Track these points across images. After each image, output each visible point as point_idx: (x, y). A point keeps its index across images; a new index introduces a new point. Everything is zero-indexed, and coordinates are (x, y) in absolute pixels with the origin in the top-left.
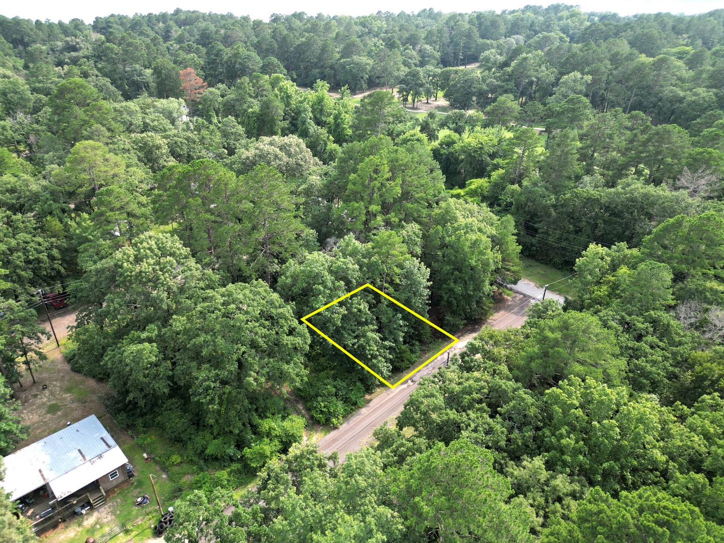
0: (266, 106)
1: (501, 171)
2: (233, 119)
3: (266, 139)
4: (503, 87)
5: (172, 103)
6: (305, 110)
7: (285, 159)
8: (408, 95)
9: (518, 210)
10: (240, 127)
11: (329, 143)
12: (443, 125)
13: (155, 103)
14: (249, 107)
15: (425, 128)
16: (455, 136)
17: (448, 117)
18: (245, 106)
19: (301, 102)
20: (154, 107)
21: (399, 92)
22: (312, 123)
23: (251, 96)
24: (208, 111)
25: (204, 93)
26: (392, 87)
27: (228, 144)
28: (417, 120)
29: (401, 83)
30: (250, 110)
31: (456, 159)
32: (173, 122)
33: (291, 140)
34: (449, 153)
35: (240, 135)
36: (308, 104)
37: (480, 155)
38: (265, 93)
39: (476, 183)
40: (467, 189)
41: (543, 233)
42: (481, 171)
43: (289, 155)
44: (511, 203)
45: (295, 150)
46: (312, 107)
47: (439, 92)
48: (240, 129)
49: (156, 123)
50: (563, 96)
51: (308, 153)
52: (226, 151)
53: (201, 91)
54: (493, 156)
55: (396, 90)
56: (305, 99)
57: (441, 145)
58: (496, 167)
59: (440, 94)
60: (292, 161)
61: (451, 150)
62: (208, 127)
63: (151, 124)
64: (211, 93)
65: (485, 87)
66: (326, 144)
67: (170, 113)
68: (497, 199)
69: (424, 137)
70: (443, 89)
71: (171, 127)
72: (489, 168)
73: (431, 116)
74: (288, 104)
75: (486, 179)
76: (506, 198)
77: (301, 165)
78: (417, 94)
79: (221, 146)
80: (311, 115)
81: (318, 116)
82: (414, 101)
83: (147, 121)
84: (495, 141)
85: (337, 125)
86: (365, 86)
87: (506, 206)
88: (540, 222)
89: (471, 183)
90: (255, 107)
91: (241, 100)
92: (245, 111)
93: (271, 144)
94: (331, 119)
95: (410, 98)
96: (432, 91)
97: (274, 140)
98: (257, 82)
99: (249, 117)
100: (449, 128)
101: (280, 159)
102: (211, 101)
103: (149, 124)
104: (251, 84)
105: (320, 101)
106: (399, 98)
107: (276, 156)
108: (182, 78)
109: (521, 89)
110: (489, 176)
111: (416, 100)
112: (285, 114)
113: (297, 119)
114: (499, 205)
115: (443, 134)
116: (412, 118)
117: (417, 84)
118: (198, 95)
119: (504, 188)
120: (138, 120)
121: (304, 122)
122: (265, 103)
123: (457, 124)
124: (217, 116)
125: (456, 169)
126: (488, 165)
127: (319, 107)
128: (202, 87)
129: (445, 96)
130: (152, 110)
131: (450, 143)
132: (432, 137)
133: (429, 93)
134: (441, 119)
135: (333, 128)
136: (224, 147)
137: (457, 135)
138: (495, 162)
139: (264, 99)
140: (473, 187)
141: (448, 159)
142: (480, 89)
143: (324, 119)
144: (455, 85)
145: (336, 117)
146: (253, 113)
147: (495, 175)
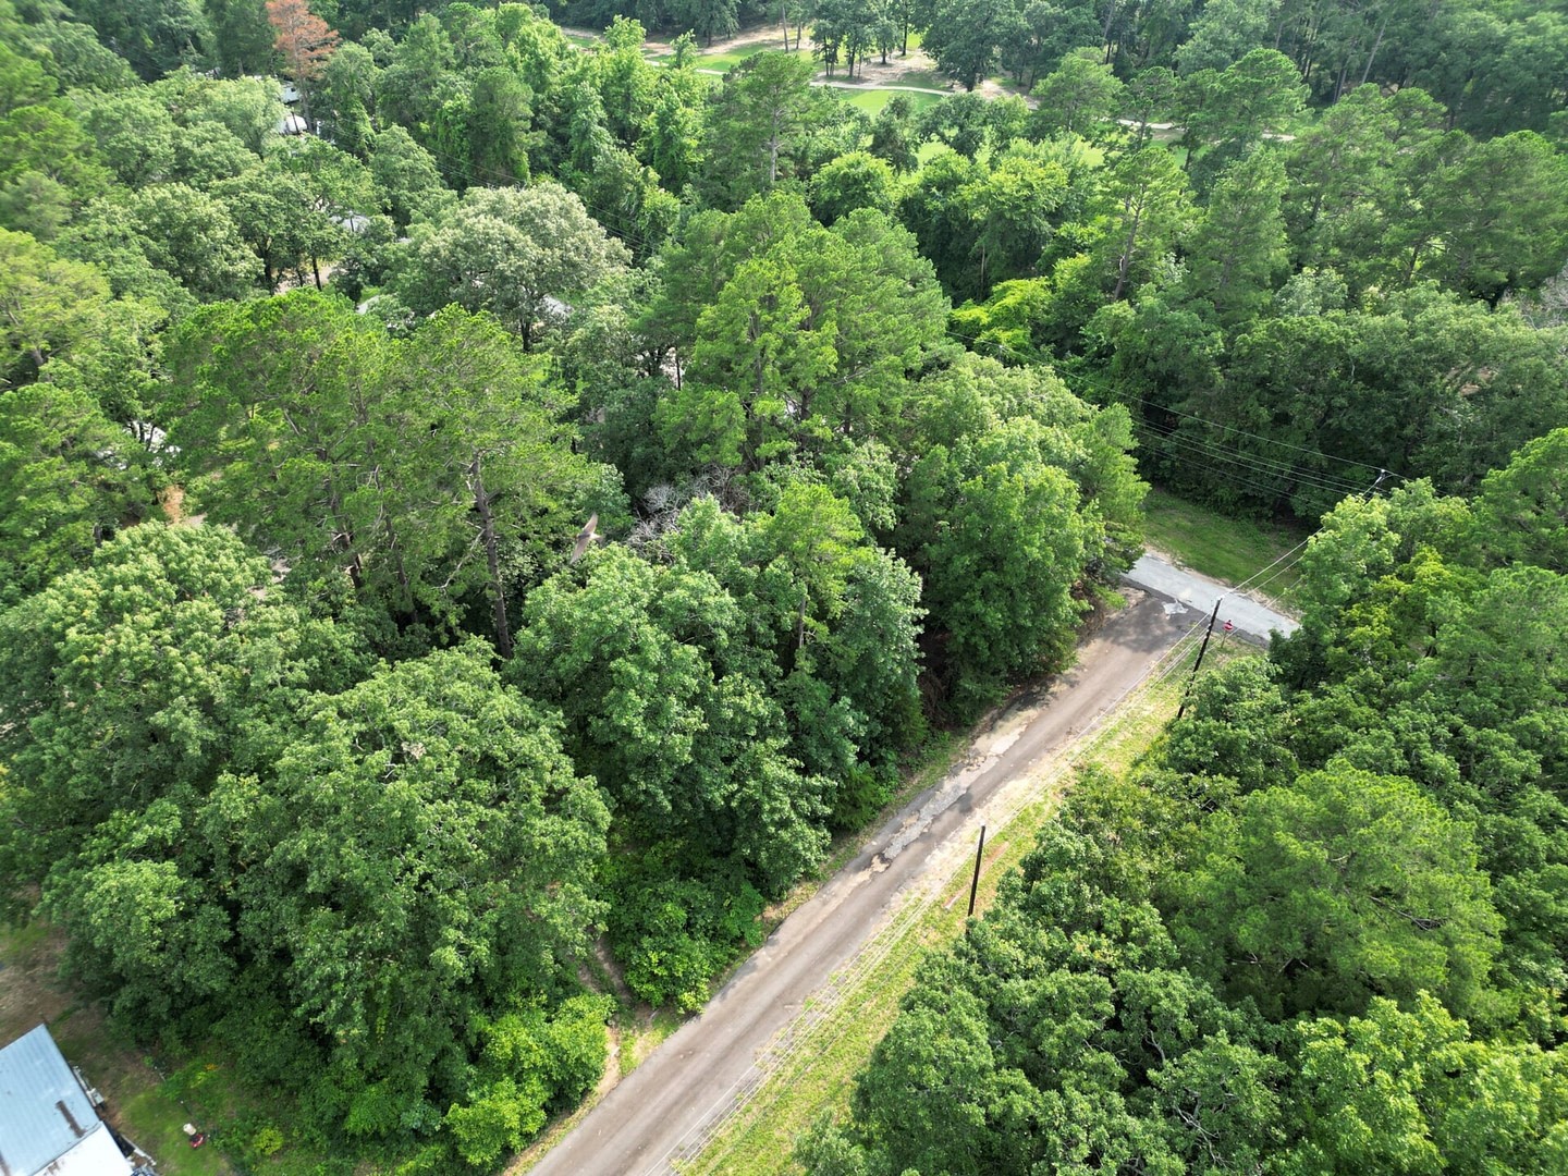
0: (487, 93)
1: (1083, 260)
2: (403, 132)
3: (483, 195)
4: (1066, 20)
5: (252, 91)
6: (586, 102)
7: (534, 251)
8: (836, 46)
9: (1127, 368)
10: (423, 153)
11: (647, 190)
12: (928, 130)
13: (208, 91)
14: (444, 95)
15: (885, 143)
16: (960, 164)
17: (941, 112)
18: (435, 96)
19: (576, 80)
20: (206, 101)
21: (816, 38)
22: (606, 133)
23: (447, 66)
24: (346, 105)
25: (333, 60)
26: (799, 23)
27: (395, 199)
28: (863, 119)
29: (818, 14)
30: (448, 104)
31: (967, 224)
32: (255, 145)
33: (547, 197)
34: (948, 209)
35: (424, 172)
36: (593, 84)
37: (1027, 218)
38: (483, 55)
39: (1020, 291)
40: (996, 308)
41: (1189, 427)
42: (1026, 257)
43: (544, 240)
44: (1111, 348)
45: (559, 226)
46: (603, 91)
47: (911, 36)
48: (425, 159)
49: (208, 148)
50: (1214, 41)
51: (592, 233)
52: (389, 220)
53: (325, 52)
54: (1056, 217)
55: (808, 32)
56: (584, 70)
57: (927, 185)
58: (1068, 248)
59: (914, 40)
60: (552, 256)
61: (953, 200)
62: (338, 159)
63: (197, 150)
64: (349, 56)
65: (1023, 22)
66: (640, 192)
67: (247, 117)
68: (1073, 332)
69: (880, 166)
70: (919, 27)
71: (249, 155)
72: (1046, 249)
73: (899, 108)
74: (540, 85)
75: (1043, 281)
76: (1095, 331)
77: (574, 265)
78: (858, 42)
79: (376, 206)
80: (602, 114)
81: (619, 113)
82: (851, 61)
83: (186, 143)
84: (1062, 176)
85: (668, 140)
86: (732, 23)
87: (1099, 355)
88: (1182, 399)
89: (1005, 290)
90: (458, 94)
91: (423, 78)
92: (437, 105)
93: (495, 211)
94: (649, 122)
95: (842, 53)
96: (895, 33)
97: (501, 199)
98: (463, 26)
99: (446, 123)
100: (943, 138)
101: (521, 254)
102: (352, 77)
103: (191, 152)
104: (445, 33)
105: (623, 74)
106: (816, 52)
107: (510, 247)
108: (273, 19)
109: (1108, 24)
110: (1048, 270)
111: (857, 57)
112: (537, 111)
113: (566, 123)
114: (1079, 351)
115: (931, 151)
116: (850, 113)
117: (857, 18)
118: (318, 65)
119: (1092, 308)
120: (161, 144)
121: (584, 134)
122: (483, 84)
123: (961, 128)
124: (371, 112)
125: (966, 249)
126: (1045, 239)
127: (619, 90)
128: (325, 43)
129: (926, 46)
130: (201, 110)
131: (949, 184)
132: (902, 161)
133: (886, 40)
134: (922, 117)
135: (657, 145)
136: (386, 212)
137: (964, 160)
138: (1062, 231)
139: (483, 72)
140: (1010, 301)
141: (944, 223)
142: (1013, 28)
143: (634, 121)
144: (950, 18)
145: (663, 120)
146: (456, 111)
147: (1066, 268)
